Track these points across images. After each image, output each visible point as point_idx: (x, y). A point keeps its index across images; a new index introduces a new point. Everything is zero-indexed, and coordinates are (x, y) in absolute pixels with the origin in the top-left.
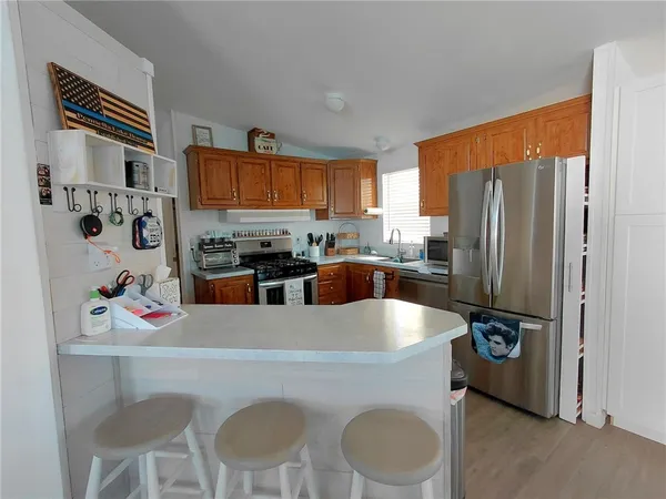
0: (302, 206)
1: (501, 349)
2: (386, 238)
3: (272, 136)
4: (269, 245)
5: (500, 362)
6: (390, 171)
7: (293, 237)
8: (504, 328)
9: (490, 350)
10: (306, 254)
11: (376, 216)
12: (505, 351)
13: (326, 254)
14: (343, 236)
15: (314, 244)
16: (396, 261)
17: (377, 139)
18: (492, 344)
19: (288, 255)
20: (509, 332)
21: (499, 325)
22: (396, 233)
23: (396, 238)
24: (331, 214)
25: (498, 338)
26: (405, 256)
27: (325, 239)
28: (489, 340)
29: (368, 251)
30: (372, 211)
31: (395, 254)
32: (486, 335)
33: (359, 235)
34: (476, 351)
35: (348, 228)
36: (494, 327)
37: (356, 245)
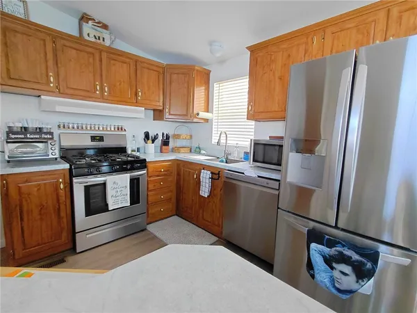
0: (137, 104)
1: (349, 281)
2: (215, 140)
3: (105, 27)
4: (101, 139)
5: (344, 297)
6: (222, 80)
7: (129, 134)
8: (356, 257)
9: (333, 280)
10: (142, 150)
11: (207, 120)
12: (354, 286)
13: (161, 152)
14: (177, 136)
15: (150, 141)
16: (222, 161)
17: (211, 44)
18: (336, 274)
19: (122, 150)
20: (363, 264)
21: (348, 252)
22: (223, 135)
23: (223, 141)
24: (167, 116)
25: (347, 269)
26: (230, 157)
27: (160, 138)
28: (332, 268)
29: (198, 151)
30: (203, 115)
31: (221, 155)
32: (329, 261)
33: (191, 136)
34: (313, 276)
35: (183, 130)
36: (341, 253)
37: (188, 145)
